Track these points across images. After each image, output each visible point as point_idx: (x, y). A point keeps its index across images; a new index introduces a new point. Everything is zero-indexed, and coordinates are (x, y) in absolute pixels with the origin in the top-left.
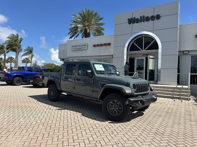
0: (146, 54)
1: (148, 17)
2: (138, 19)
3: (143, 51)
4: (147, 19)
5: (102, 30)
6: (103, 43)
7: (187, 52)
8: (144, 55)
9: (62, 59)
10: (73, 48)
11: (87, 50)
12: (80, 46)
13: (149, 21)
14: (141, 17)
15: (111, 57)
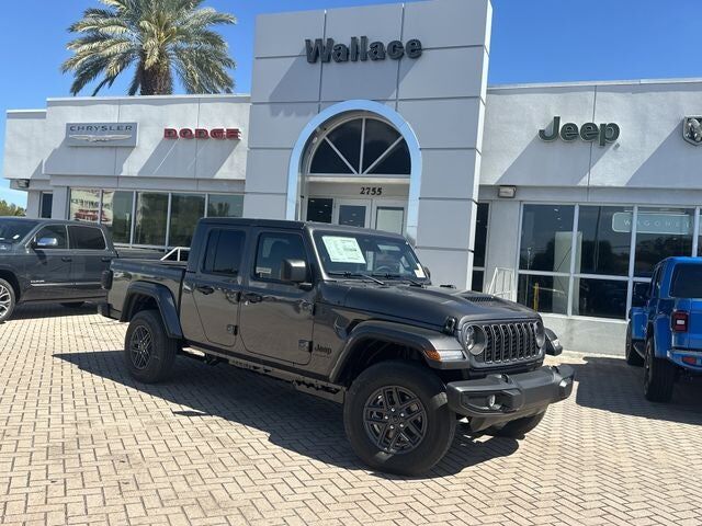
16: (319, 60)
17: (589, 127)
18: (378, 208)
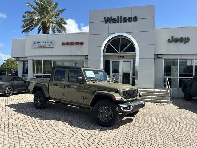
0: (122, 57)
1: (126, 18)
2: (114, 19)
3: (120, 53)
4: (125, 20)
5: (64, 24)
6: (75, 42)
7: (161, 56)
8: (120, 57)
9: (16, 58)
10: (35, 45)
11: (54, 49)
12: (44, 43)
13: (126, 22)
14: (118, 17)
15: (84, 58)
16: (108, 22)
17: (181, 38)
18: (123, 62)
